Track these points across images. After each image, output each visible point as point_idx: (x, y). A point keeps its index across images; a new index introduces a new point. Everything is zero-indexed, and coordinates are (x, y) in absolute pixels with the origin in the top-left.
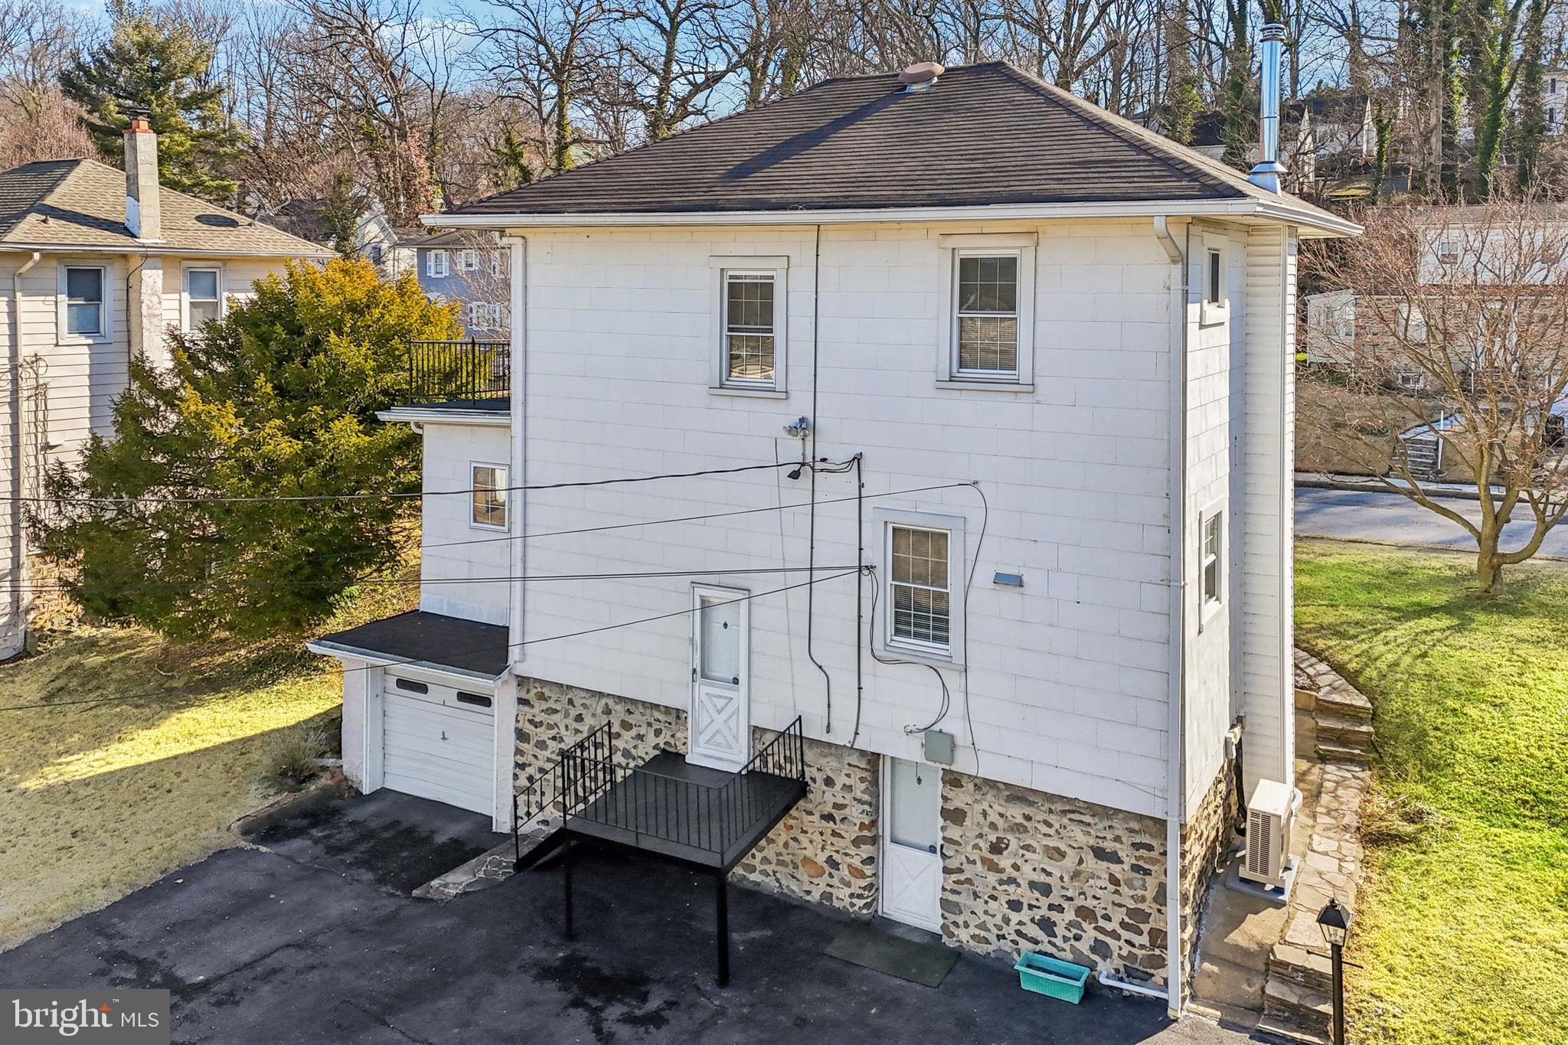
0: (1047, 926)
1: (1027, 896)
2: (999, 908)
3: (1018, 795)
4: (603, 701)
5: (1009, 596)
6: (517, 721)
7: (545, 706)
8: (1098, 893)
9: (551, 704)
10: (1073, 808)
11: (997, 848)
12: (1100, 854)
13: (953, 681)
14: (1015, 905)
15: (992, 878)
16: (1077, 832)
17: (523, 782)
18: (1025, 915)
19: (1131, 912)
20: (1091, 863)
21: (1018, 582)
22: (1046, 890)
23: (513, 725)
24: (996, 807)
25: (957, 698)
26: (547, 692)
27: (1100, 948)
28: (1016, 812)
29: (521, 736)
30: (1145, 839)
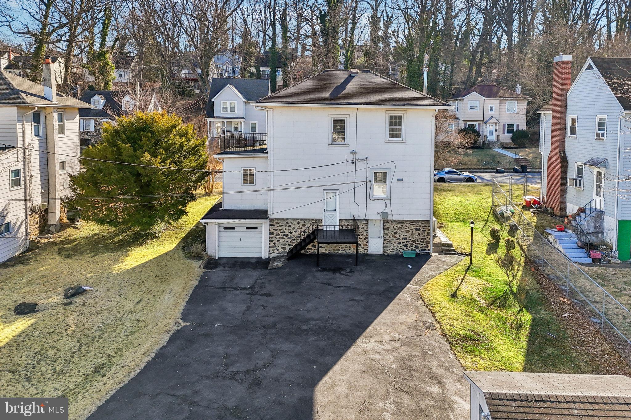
0: (406, 246)
1: (402, 241)
2: (396, 245)
3: (400, 222)
4: (297, 221)
5: (400, 183)
6: (270, 230)
7: (278, 225)
8: (416, 237)
9: (280, 224)
10: (411, 222)
11: (396, 233)
12: (416, 229)
13: (387, 202)
14: (400, 243)
15: (395, 239)
16: (412, 226)
17: (272, 244)
18: (401, 245)
19: (422, 239)
20: (415, 232)
21: (401, 180)
22: (405, 239)
23: (269, 231)
24: (396, 225)
25: (388, 205)
26: (279, 222)
27: (416, 247)
28: (400, 225)
29: (271, 233)
30: (425, 225)
